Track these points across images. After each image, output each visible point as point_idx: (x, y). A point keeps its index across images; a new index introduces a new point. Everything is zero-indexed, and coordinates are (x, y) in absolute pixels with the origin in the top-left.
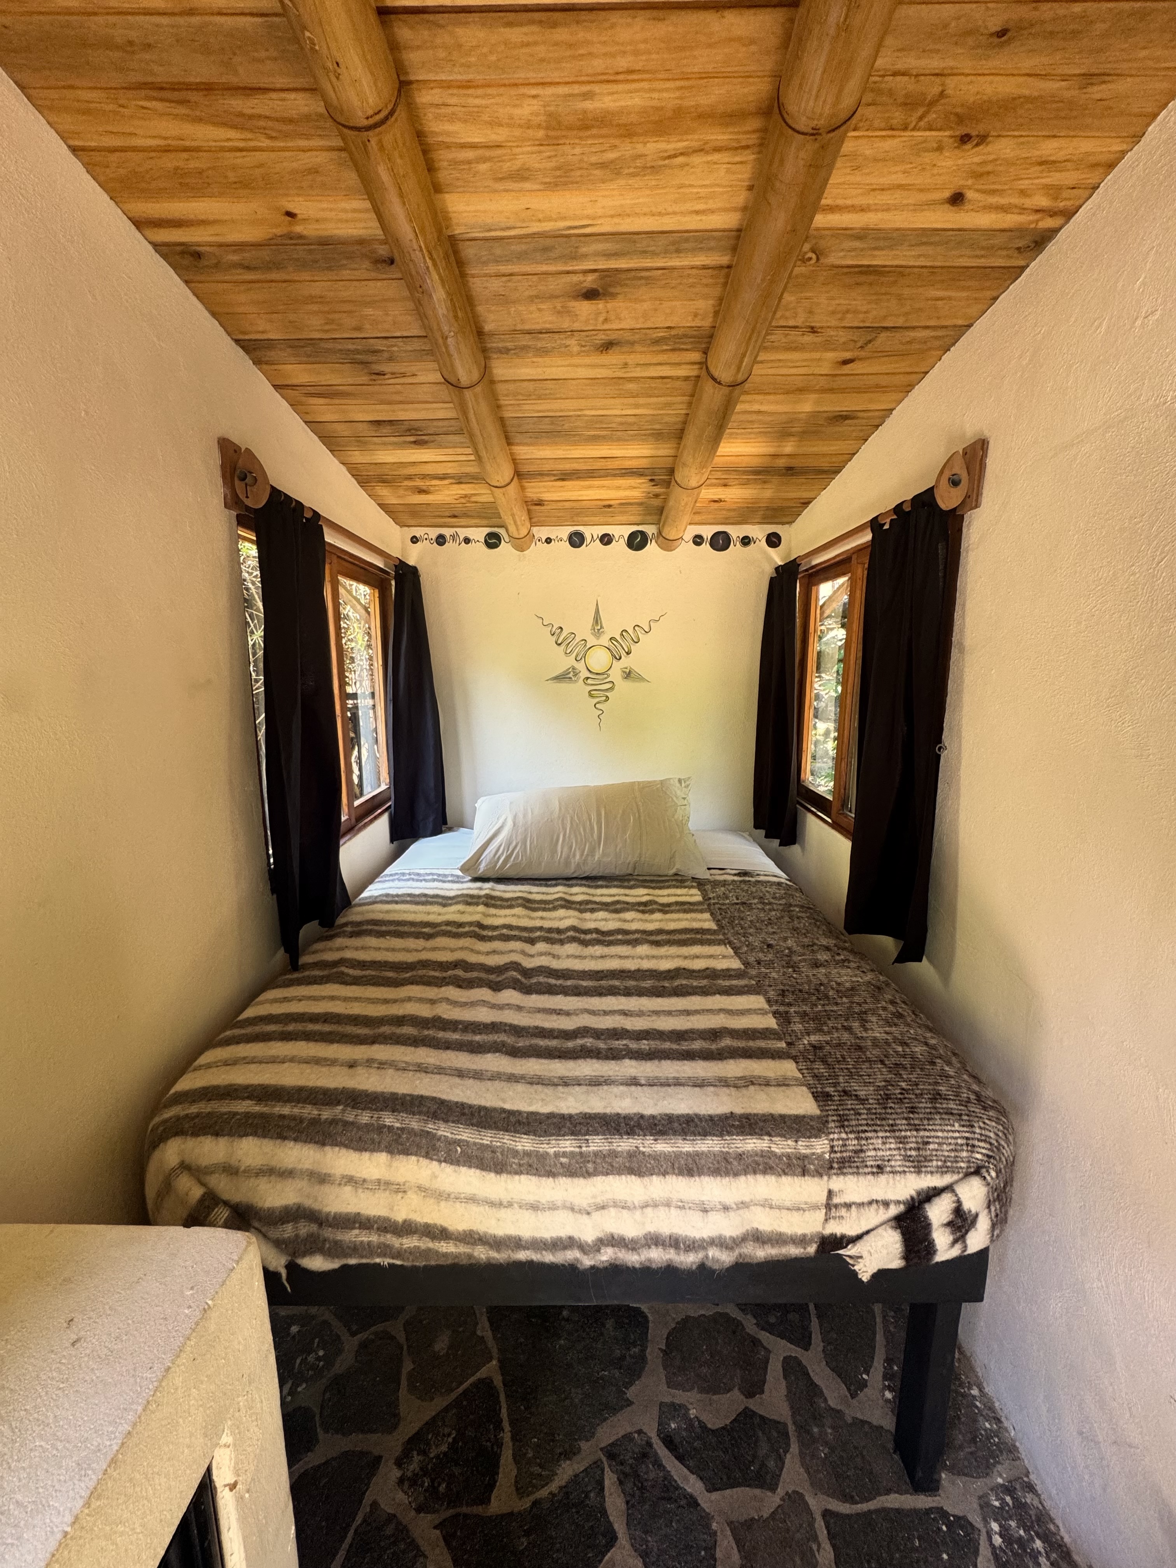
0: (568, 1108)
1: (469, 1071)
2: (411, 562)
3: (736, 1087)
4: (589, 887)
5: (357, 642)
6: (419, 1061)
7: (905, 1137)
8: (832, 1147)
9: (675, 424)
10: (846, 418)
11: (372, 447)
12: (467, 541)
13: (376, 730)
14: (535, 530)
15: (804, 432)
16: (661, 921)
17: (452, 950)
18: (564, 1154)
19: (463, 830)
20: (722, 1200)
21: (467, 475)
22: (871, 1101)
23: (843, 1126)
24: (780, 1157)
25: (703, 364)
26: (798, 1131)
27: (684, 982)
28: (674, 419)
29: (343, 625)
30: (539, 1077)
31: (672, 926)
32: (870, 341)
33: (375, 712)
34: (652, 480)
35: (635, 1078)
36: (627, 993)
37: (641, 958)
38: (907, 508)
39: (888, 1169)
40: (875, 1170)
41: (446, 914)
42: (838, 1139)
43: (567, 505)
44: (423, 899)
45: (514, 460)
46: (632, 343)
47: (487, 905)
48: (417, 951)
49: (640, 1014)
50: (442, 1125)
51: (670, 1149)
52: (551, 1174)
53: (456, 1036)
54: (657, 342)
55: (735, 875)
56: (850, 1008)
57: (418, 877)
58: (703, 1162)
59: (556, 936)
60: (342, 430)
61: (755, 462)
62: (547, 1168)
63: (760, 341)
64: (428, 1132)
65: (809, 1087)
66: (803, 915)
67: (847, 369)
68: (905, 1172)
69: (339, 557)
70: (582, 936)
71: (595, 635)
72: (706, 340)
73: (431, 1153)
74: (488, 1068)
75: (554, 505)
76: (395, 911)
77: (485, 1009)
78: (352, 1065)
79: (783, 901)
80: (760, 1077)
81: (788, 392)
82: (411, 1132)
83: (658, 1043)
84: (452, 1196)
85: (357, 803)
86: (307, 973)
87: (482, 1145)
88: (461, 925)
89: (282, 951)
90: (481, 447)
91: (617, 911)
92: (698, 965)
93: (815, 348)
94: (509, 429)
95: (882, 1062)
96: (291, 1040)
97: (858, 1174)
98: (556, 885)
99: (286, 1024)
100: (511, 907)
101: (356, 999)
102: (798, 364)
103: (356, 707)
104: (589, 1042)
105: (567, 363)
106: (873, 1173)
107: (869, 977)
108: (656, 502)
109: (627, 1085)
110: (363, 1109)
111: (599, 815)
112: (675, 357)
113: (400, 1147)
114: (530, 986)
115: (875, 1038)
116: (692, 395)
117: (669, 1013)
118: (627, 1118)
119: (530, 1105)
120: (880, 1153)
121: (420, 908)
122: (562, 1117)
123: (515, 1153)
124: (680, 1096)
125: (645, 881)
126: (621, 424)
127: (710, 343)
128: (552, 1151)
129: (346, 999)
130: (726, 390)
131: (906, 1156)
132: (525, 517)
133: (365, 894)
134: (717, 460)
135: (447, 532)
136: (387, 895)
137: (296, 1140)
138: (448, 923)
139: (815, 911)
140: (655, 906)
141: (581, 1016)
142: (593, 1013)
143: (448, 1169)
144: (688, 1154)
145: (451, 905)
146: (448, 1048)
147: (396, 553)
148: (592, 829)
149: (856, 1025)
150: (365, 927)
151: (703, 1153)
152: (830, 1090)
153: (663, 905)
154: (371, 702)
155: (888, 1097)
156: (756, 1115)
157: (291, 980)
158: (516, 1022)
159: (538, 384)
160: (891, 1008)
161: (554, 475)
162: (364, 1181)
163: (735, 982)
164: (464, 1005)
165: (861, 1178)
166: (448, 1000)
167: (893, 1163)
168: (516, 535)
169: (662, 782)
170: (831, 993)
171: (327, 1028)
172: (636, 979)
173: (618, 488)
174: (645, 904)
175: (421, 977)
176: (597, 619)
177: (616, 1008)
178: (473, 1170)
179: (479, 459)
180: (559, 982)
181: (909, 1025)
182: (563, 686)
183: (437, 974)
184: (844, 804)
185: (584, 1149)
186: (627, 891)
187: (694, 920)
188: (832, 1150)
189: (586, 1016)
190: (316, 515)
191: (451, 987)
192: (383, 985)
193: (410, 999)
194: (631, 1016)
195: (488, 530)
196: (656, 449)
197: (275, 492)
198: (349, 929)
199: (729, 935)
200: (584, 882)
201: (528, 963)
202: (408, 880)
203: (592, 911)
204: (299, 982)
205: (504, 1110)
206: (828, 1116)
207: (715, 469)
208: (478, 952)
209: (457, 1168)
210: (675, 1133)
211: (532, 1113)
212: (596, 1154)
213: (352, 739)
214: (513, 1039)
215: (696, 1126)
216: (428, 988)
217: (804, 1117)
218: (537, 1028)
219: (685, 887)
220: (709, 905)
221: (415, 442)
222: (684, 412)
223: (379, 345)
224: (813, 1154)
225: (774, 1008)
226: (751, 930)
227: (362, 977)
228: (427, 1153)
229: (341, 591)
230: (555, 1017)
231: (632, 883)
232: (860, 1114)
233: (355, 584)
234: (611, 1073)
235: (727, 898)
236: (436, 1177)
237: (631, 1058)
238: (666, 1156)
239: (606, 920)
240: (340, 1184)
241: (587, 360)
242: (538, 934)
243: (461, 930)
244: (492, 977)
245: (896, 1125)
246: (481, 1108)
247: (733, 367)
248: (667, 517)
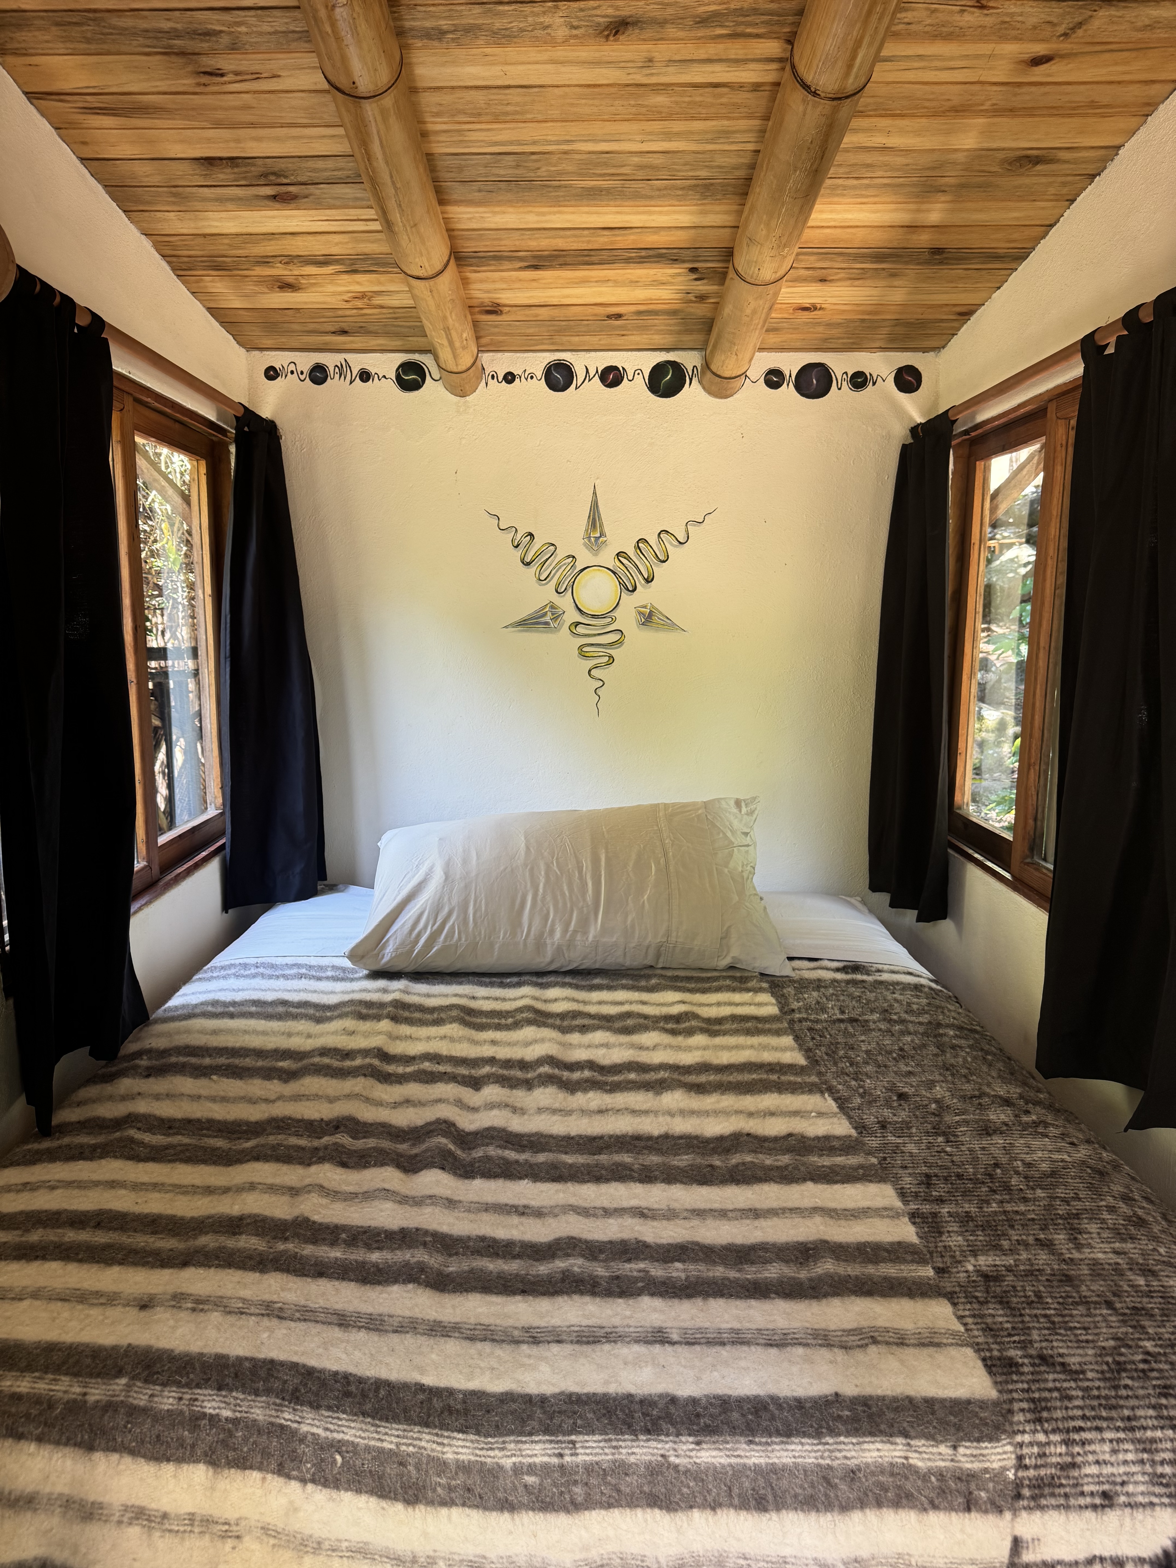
0: (539, 1383)
1: (359, 1315)
2: (266, 412)
3: (845, 1347)
4: (577, 987)
5: (167, 558)
6: (267, 1297)
7: (1153, 1441)
8: (1020, 1458)
9: (736, 168)
10: (1036, 161)
11: (198, 205)
12: (365, 376)
13: (200, 715)
14: (486, 358)
15: (962, 186)
16: (705, 1048)
17: (331, 1100)
18: (531, 1469)
19: (353, 889)
20: (820, 1556)
21: (366, 257)
22: (1090, 1375)
23: (1039, 1420)
24: (924, 1477)
25: (787, 62)
26: (959, 1428)
27: (749, 1158)
28: (733, 160)
29: (142, 526)
30: (487, 1328)
31: (725, 1058)
32: (1080, 25)
33: (198, 683)
34: (693, 270)
35: (660, 1330)
36: (647, 1177)
37: (671, 1114)
38: (1147, 317)
39: (1123, 1499)
40: (1098, 1501)
41: (321, 1035)
42: (1031, 1444)
43: (544, 313)
44: (281, 1009)
45: (449, 230)
46: (662, 23)
47: (395, 1019)
48: (267, 1101)
49: (670, 1215)
50: (308, 1414)
51: (724, 1461)
52: (507, 1506)
53: (336, 1254)
54: (704, 21)
55: (838, 970)
56: (1049, 1208)
57: (272, 971)
58: (784, 1483)
59: (518, 1074)
60: (145, 172)
61: (878, 239)
62: (500, 1495)
63: (886, 20)
64: (282, 1427)
65: (978, 1348)
66: (963, 1042)
67: (1039, 73)
68: (1152, 1504)
69: (137, 400)
70: (566, 1074)
71: (589, 547)
72: (791, 19)
73: (288, 1465)
74: (392, 1311)
75: (520, 315)
76: (230, 1031)
77: (389, 1205)
78: (145, 1304)
79: (925, 1019)
80: (887, 1330)
81: (935, 114)
82: (253, 1427)
83: (702, 1267)
84: (326, 1545)
85: (162, 840)
86: (66, 1140)
87: (381, 1451)
88: (348, 1054)
89: (22, 1101)
90: (392, 204)
91: (627, 1031)
92: (775, 1127)
93: (981, 35)
94: (444, 175)
95: (1109, 1305)
96: (36, 1258)
97: (1067, 1507)
98: (519, 985)
99: (27, 1231)
100: (438, 1022)
101: (156, 1187)
102: (952, 64)
103: (164, 673)
104: (576, 1264)
105: (545, 56)
106: (1095, 1507)
107: (1083, 1152)
108: (701, 310)
109: (647, 1343)
110: (164, 1385)
111: (596, 861)
112: (736, 49)
113: (231, 1454)
114: (471, 1164)
115: (1096, 1263)
116: (767, 118)
117: (722, 1214)
118: (646, 1402)
119: (470, 1377)
120: (1107, 1470)
121: (275, 1025)
122: (528, 1400)
123: (442, 1466)
124: (743, 1364)
125: (676, 978)
126: (641, 167)
127: (798, 24)
128: (508, 1463)
129: (136, 1187)
130: (825, 106)
131: (1155, 1474)
132: (468, 333)
133: (175, 1001)
134: (808, 234)
135: (330, 360)
136: (215, 1003)
137: (40, 1440)
138: (324, 1052)
139: (983, 1036)
140: (694, 1023)
141: (563, 1218)
142: (585, 1212)
143: (319, 1495)
144: (758, 1470)
145: (330, 1019)
146: (320, 1274)
147: (239, 395)
148: (584, 885)
149: (1060, 1237)
150: (173, 1059)
151: (784, 1468)
152: (1014, 1353)
153: (709, 1021)
154: (191, 664)
155: (1121, 1367)
156: (883, 1398)
157: (37, 1152)
158: (445, 1229)
159: (494, 95)
160: (1124, 1208)
161: (521, 259)
162: (165, 1516)
163: (839, 1160)
164: (352, 1197)
165: (1073, 1516)
166: (322, 1189)
167: (1130, 1488)
168: (452, 366)
169: (706, 805)
170: (1014, 1182)
171: (101, 1238)
172: (660, 1152)
173: (634, 283)
174: (677, 1019)
175: (274, 1148)
176: (594, 520)
177: (625, 1204)
178: (364, 1498)
179: (388, 225)
180: (523, 1157)
181: (1155, 1239)
182: (534, 638)
183: (303, 1142)
184: (1034, 845)
185: (568, 1459)
186: (645, 996)
187: (765, 1047)
188: (1020, 1463)
189: (572, 1218)
190: (98, 322)
191: (327, 1167)
192: (204, 1162)
193: (252, 1187)
194: (654, 1218)
195: (401, 358)
196: (703, 213)
197: (25, 279)
198: (144, 1062)
199: (829, 1076)
200: (568, 980)
201: (469, 1123)
202: (254, 976)
203: (584, 1029)
204: (52, 1156)
205: (421, 1388)
206: (1012, 1401)
207: (806, 250)
208: (379, 1104)
209: (334, 1494)
210: (734, 1430)
211: (473, 1393)
212: (589, 1469)
213: (156, 729)
214: (441, 1259)
215: (773, 1418)
216: (285, 1168)
217: (969, 1402)
218: (483, 1239)
219: (748, 990)
220: (792, 1022)
221: (274, 197)
222: (751, 147)
223: (214, 21)
224: (986, 1470)
225: (913, 1206)
226: (869, 1068)
227: (166, 1147)
228: (281, 1466)
229: (140, 462)
230: (515, 1220)
231: (653, 981)
232: (1070, 1398)
233: (165, 451)
234: (616, 1321)
235: (824, 1010)
236: (296, 1510)
237: (652, 1295)
238: (717, 1473)
239: (606, 1045)
240: (120, 1522)
241: (585, 53)
242: (487, 1069)
243: (348, 1063)
244: (403, 1147)
245: (1136, 1418)
246: (380, 1384)
247: (840, 64)
248: (719, 337)
